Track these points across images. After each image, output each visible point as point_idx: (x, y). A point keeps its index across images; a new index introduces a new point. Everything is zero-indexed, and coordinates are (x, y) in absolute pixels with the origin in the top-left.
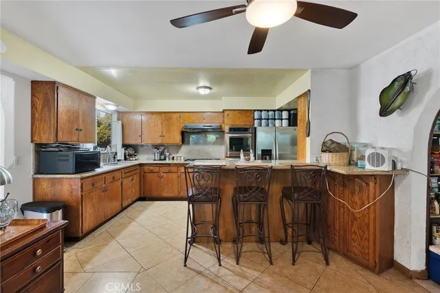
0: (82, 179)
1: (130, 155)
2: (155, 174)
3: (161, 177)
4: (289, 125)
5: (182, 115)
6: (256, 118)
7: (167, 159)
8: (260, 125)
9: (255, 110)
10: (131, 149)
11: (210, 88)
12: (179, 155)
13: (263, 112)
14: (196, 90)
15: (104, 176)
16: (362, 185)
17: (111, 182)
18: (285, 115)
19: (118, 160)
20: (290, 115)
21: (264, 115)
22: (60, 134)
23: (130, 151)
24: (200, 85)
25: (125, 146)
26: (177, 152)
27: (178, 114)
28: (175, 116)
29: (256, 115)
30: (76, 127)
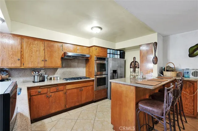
2: (43, 95)
3: (48, 97)
4: (120, 58)
6: (108, 53)
7: (46, 80)
8: (110, 57)
11: (102, 29)
13: (111, 50)
16: (190, 85)
18: (119, 53)
20: (120, 53)
26: (54, 74)
27: (58, 44)
28: (56, 45)
29: (108, 51)
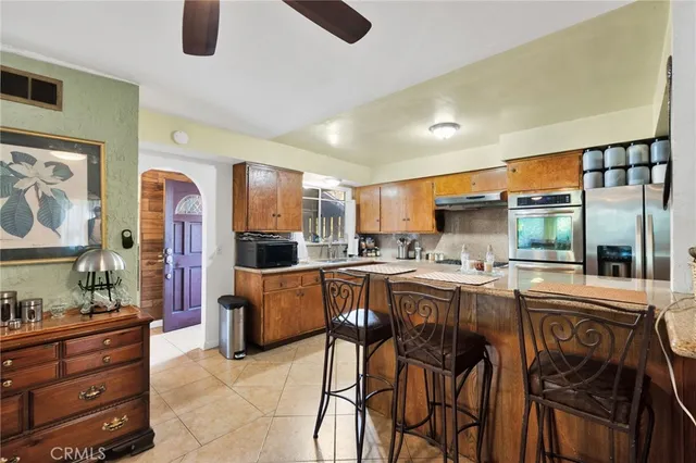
0: (264, 275)
1: (369, 250)
5: (435, 181)
6: (586, 168)
7: (417, 257)
8: (600, 183)
9: (584, 151)
10: (371, 241)
11: (454, 125)
12: (436, 251)
13: (608, 153)
14: (430, 133)
15: (301, 274)
17: (313, 284)
19: (350, 256)
21: (610, 158)
22: (251, 222)
23: (369, 243)
24: (436, 122)
25: (362, 236)
26: (434, 248)
27: (428, 182)
28: (424, 184)
29: (588, 161)
30: (273, 212)
